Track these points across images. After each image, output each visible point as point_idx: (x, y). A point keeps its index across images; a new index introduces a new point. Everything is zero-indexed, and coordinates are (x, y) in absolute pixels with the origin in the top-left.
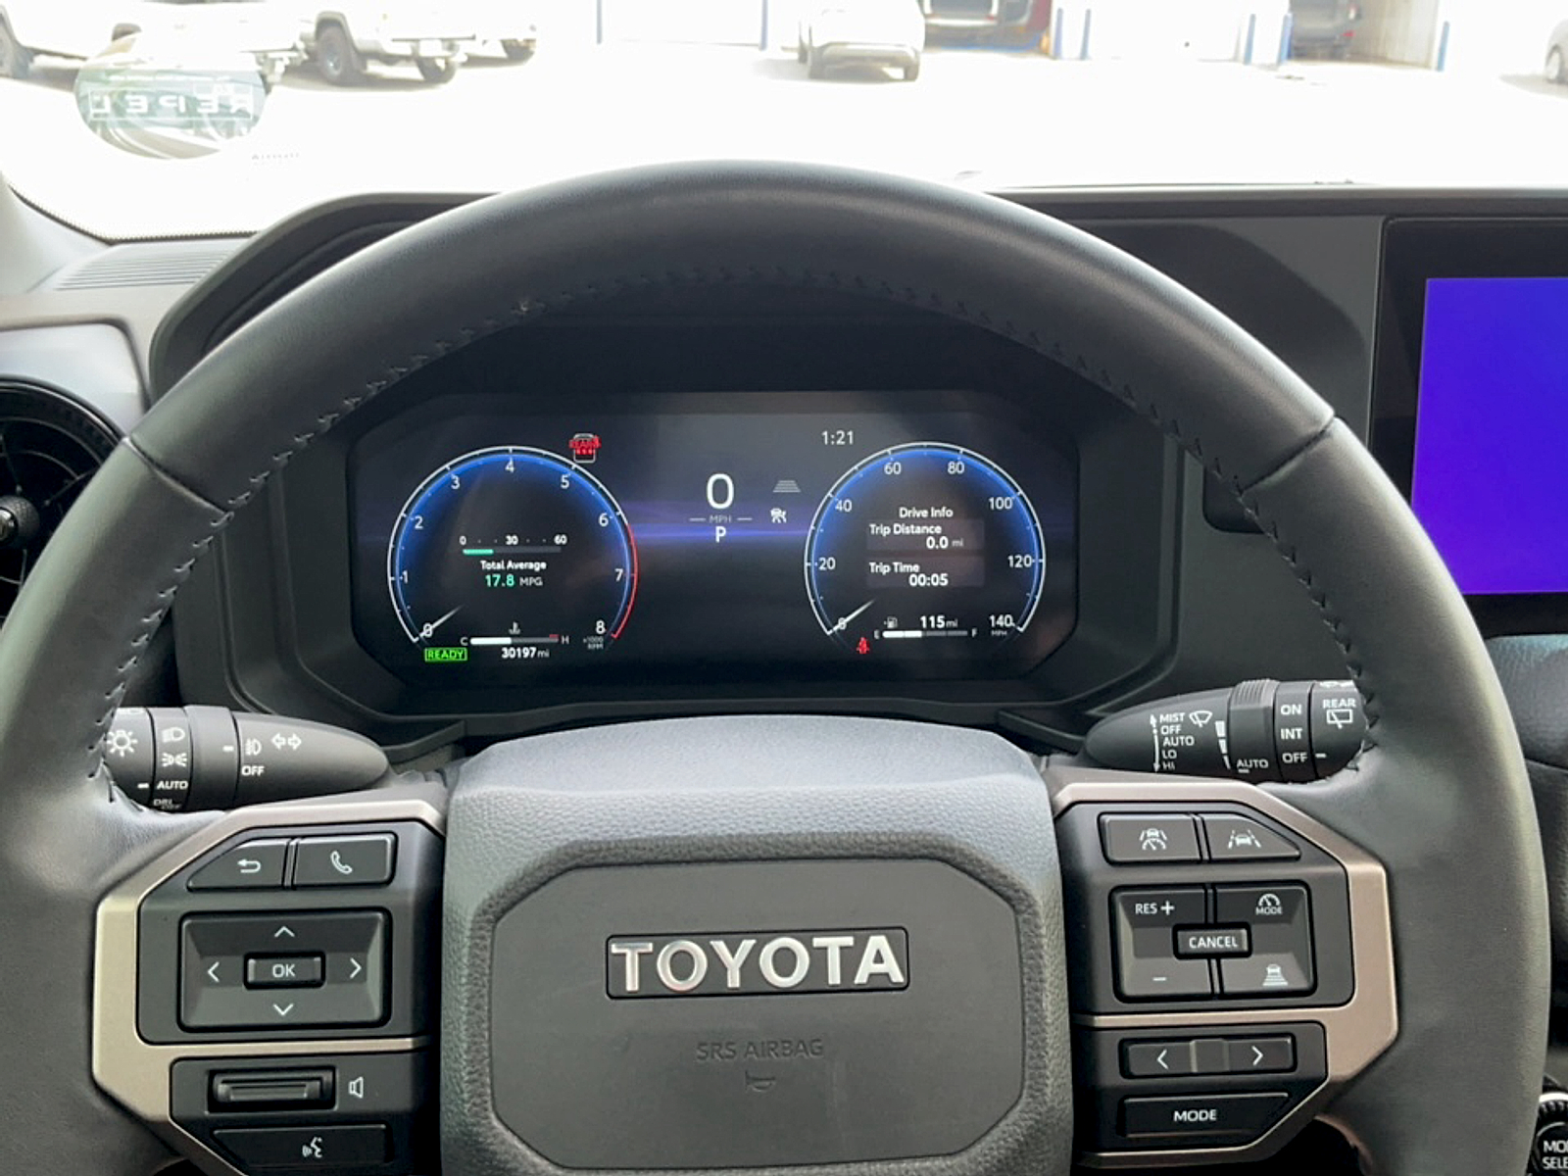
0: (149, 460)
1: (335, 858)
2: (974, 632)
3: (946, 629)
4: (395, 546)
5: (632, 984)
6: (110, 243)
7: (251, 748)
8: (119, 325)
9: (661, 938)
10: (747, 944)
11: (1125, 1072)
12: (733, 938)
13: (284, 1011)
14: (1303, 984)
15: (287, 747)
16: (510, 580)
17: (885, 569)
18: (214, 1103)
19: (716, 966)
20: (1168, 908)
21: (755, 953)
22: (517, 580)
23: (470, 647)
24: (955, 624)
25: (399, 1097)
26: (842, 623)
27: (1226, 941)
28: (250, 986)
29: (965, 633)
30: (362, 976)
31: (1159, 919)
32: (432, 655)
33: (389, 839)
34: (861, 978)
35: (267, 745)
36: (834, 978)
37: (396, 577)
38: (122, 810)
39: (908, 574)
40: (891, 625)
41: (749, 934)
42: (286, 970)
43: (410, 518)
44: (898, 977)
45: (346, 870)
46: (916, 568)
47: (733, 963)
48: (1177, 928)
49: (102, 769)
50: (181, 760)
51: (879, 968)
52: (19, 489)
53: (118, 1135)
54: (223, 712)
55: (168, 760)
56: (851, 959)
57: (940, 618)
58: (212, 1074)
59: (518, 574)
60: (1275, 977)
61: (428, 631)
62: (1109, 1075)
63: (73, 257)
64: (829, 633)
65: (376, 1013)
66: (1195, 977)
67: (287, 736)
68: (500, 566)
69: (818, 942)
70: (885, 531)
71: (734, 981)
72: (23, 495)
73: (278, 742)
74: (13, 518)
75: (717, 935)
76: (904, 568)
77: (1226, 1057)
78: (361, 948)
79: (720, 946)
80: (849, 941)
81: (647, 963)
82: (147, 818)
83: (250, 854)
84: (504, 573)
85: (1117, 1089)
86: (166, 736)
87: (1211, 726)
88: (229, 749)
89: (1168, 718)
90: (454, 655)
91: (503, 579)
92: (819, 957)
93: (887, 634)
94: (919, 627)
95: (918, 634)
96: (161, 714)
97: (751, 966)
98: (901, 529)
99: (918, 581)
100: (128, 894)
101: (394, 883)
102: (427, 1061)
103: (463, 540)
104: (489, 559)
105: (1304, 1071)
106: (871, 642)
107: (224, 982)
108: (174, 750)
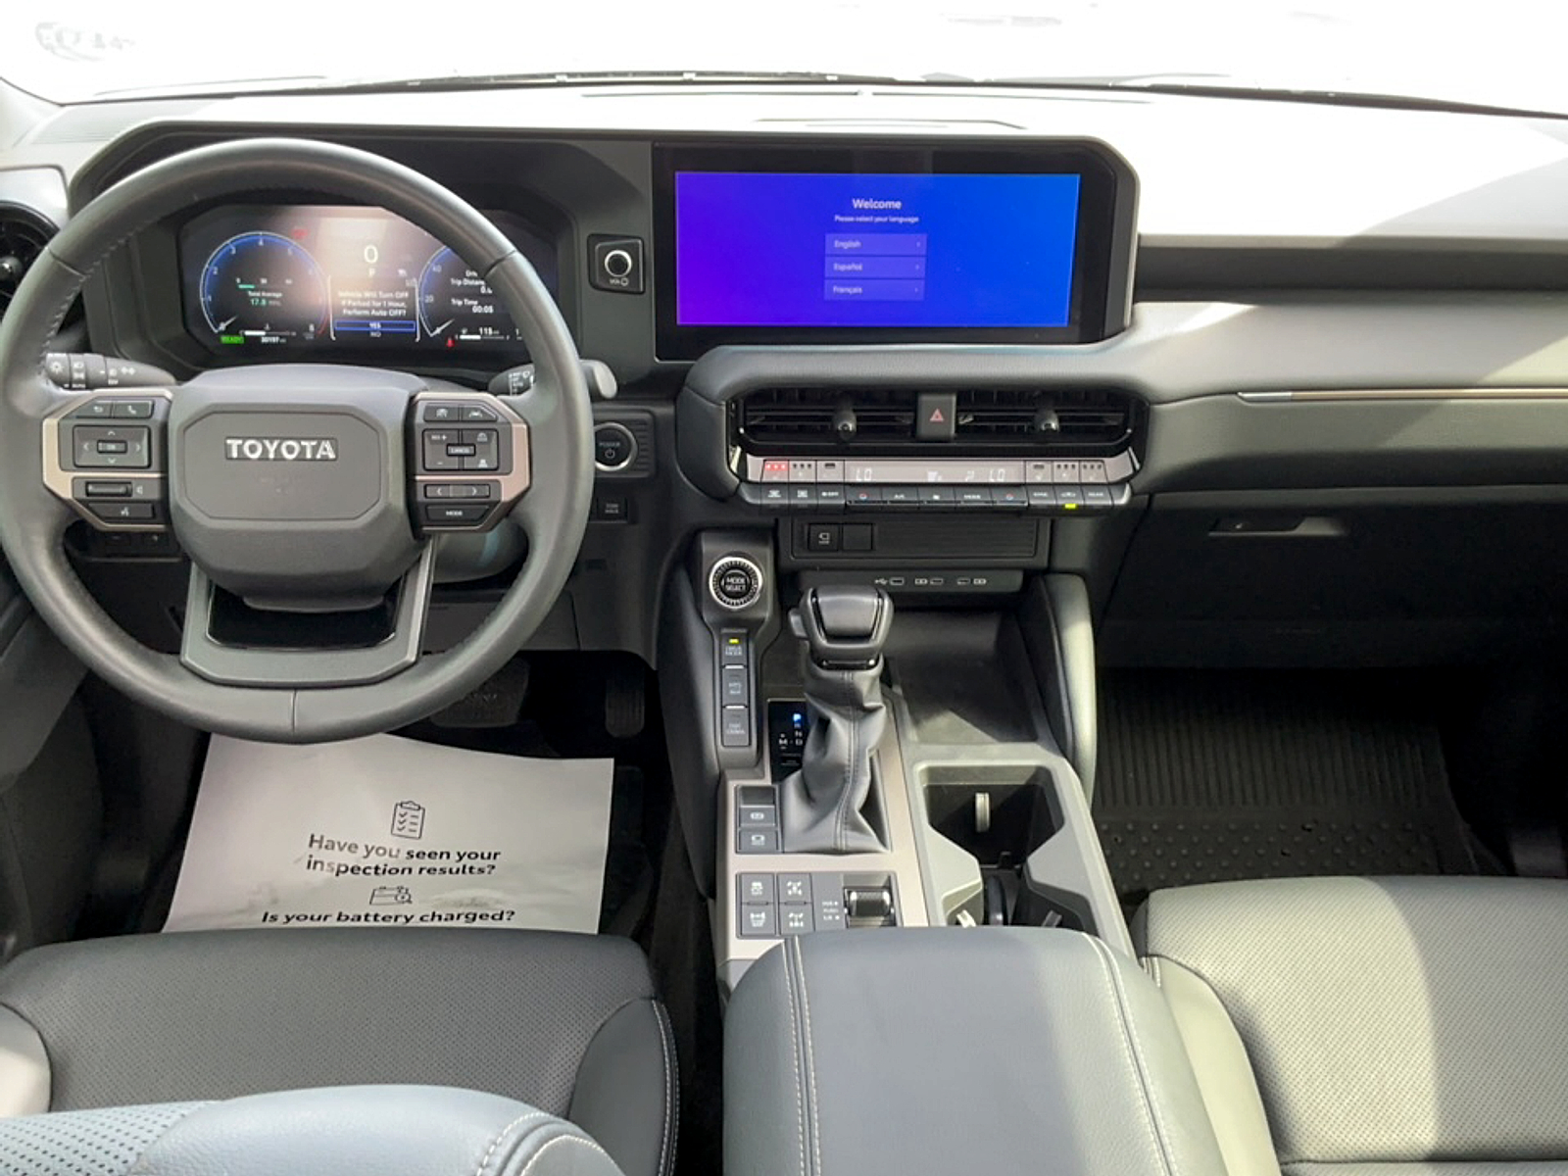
0: (54, 256)
1: (130, 407)
2: (508, 337)
3: (493, 335)
4: (203, 283)
5: (235, 454)
6: (62, 105)
7: (112, 372)
8: (59, 169)
9: (245, 439)
10: (276, 443)
11: (426, 496)
12: (271, 440)
13: (112, 462)
14: (494, 465)
15: (128, 374)
16: (264, 302)
17: (460, 303)
18: (88, 494)
19: (265, 450)
20: (444, 437)
21: (279, 445)
22: (267, 302)
23: (245, 336)
24: (497, 332)
25: (155, 495)
26: (438, 331)
27: (466, 450)
28: (101, 452)
29: (502, 338)
30: (141, 451)
31: (441, 442)
32: (225, 339)
33: (150, 403)
34: (318, 456)
35: (119, 373)
36: (309, 456)
37: (204, 299)
38: (52, 388)
39: (472, 306)
40: (464, 331)
41: (277, 438)
42: (112, 447)
43: (210, 268)
44: (332, 456)
45: (134, 412)
46: (476, 303)
47: (272, 449)
48: (448, 445)
49: (44, 373)
50: (82, 376)
51: (324, 453)
52: (13, 253)
53: (55, 506)
54: (100, 357)
55: (76, 376)
56: (315, 449)
57: (490, 330)
58: (87, 484)
59: (268, 299)
60: (483, 464)
61: (223, 327)
62: (420, 497)
63: (41, 118)
64: (432, 335)
65: (146, 463)
66: (454, 463)
67: (128, 368)
68: (258, 294)
69: (303, 443)
70: (459, 283)
71: (272, 456)
72: (15, 256)
73: (124, 370)
74: (11, 268)
75: (266, 438)
76: (470, 302)
77: (463, 492)
78: (140, 440)
79: (267, 443)
80: (314, 443)
81: (240, 448)
82: (62, 391)
83: (98, 405)
84: (260, 298)
85: (423, 503)
86: (76, 366)
87: (528, 379)
88: (103, 372)
89: (515, 374)
90: (236, 340)
91: (260, 301)
92: (303, 449)
93: (463, 337)
94: (478, 333)
95: (478, 337)
96: (73, 356)
97: (278, 451)
98: (466, 282)
99: (477, 309)
100: (56, 417)
101: (153, 417)
102: (164, 481)
103: (238, 280)
104: (252, 290)
105: (493, 498)
106: (454, 341)
107: (90, 450)
108: (79, 371)
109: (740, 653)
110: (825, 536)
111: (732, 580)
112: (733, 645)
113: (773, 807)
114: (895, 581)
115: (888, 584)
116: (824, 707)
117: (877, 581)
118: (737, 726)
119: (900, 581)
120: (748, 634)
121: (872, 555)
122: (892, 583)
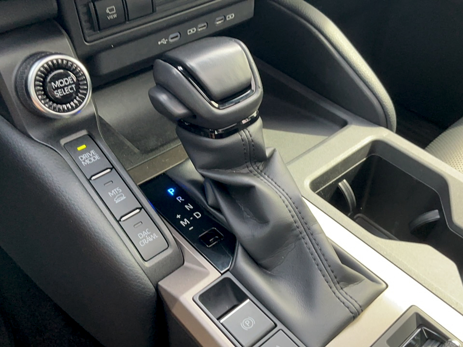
109: (97, 157)
110: (110, 10)
111: (58, 83)
112: (83, 152)
113: (248, 300)
114: (172, 38)
115: (168, 42)
116: (232, 174)
117: (159, 43)
118: (145, 233)
119: (177, 36)
120: (90, 135)
121: (155, 17)
122: (171, 41)
